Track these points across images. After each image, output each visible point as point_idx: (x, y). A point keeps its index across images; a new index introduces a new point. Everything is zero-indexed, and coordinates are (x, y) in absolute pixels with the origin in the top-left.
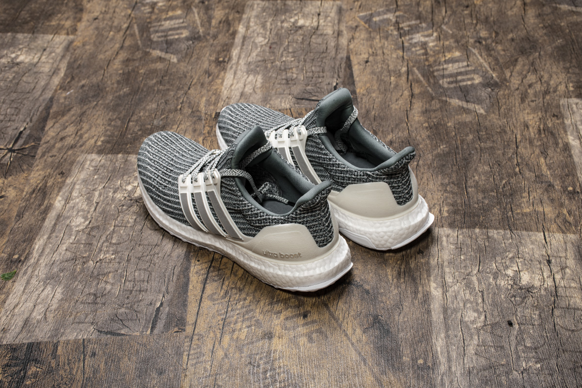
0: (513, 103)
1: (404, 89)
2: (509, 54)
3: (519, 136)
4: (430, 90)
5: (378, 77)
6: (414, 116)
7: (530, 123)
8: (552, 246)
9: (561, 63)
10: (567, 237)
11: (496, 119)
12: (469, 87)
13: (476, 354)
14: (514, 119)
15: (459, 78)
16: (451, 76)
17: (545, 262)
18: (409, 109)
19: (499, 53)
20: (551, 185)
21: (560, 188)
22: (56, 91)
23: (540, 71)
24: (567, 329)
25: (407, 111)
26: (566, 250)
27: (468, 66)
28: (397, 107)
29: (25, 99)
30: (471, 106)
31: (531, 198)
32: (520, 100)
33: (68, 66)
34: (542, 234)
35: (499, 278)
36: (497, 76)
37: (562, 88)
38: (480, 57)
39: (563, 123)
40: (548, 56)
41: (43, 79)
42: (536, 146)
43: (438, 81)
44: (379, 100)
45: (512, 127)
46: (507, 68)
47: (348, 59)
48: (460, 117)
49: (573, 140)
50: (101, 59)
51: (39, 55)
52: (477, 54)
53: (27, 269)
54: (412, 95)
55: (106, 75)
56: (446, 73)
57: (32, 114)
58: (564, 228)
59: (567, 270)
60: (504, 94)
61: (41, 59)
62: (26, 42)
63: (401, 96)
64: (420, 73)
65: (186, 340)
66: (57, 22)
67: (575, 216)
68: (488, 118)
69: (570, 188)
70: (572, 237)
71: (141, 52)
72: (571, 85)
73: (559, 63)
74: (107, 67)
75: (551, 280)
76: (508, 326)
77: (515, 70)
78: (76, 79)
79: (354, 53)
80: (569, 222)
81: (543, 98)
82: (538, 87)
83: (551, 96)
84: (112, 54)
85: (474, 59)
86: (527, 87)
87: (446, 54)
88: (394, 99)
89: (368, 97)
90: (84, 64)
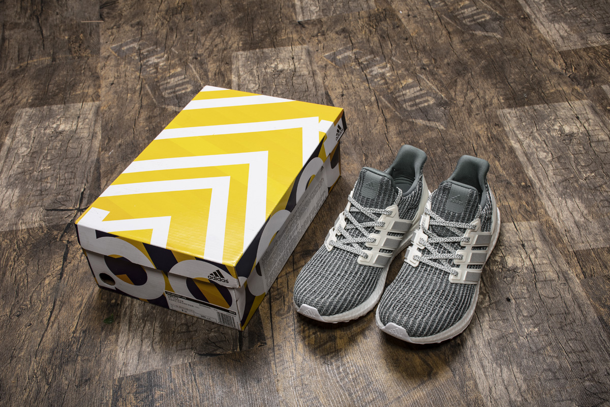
0: (464, 118)
1: (378, 115)
2: (449, 77)
3: (475, 145)
4: (398, 114)
5: (355, 107)
6: (392, 138)
7: (480, 133)
8: (522, 232)
9: (489, 80)
10: (531, 223)
11: (454, 133)
12: (427, 108)
13: (490, 328)
14: (467, 131)
15: (417, 101)
16: (410, 100)
17: (521, 246)
18: (386, 132)
19: (441, 77)
20: (508, 183)
21: (515, 184)
22: (99, 152)
23: (476, 89)
24: (549, 298)
25: (385, 134)
26: (533, 234)
27: (421, 90)
28: (377, 132)
29: (76, 163)
30: (433, 124)
31: (497, 195)
32: (467, 114)
33: (102, 129)
34: (513, 223)
35: (491, 264)
36: (445, 96)
37: (495, 101)
38: (428, 82)
39: (504, 130)
40: (478, 76)
41: (86, 143)
42: (490, 152)
43: (402, 105)
44: (362, 127)
45: (468, 138)
46: (451, 89)
47: (327, 94)
48: (427, 134)
49: (515, 143)
50: (127, 119)
51: (75, 122)
52: (425, 79)
53: (125, 311)
54: (386, 120)
55: (135, 133)
56: (406, 97)
57: (86, 175)
58: (527, 217)
59: (538, 251)
60: (454, 111)
61: (79, 126)
62: (61, 112)
63: (377, 121)
64: (386, 100)
65: (269, 352)
66: (82, 91)
67: (532, 205)
68: (449, 133)
69: (523, 184)
70: (534, 223)
71: (158, 109)
72: (501, 98)
73: (487, 80)
74: (135, 125)
75: (529, 260)
76: (507, 302)
77: (457, 90)
78: (113, 140)
79: (330, 89)
80: (529, 212)
81: (484, 111)
82: (478, 102)
83: (489, 109)
84: (135, 114)
85: (424, 84)
86: (470, 103)
87: (402, 82)
88: (373, 125)
89: (352, 126)
90: (115, 126)
